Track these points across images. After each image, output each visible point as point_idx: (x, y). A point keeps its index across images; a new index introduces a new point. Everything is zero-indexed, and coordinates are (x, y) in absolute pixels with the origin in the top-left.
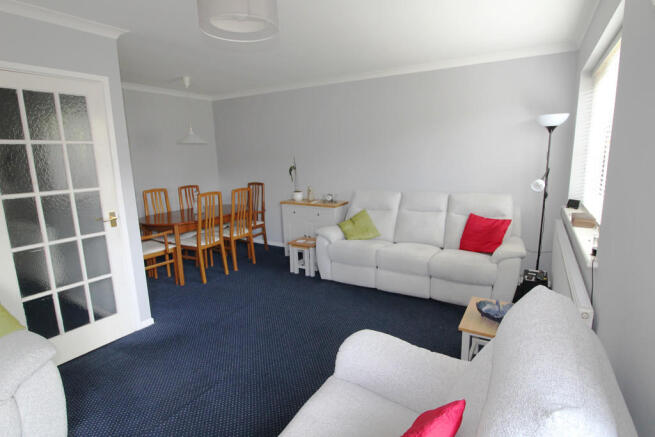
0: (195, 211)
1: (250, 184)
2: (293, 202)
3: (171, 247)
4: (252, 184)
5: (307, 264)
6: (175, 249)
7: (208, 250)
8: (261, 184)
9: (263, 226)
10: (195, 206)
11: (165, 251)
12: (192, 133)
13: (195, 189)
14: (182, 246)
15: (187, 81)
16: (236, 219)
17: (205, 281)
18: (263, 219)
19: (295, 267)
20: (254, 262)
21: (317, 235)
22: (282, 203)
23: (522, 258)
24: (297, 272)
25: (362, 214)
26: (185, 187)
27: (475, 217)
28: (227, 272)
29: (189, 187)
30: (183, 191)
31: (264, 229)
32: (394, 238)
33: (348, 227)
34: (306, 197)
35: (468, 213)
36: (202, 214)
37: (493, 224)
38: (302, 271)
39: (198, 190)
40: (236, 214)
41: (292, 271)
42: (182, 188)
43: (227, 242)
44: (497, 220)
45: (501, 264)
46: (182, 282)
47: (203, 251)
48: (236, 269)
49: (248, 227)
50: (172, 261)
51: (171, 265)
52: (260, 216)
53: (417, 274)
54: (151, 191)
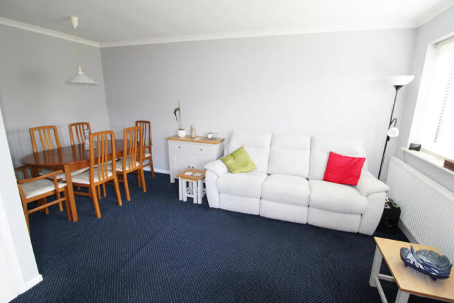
0: (87, 147)
1: (137, 122)
2: (177, 138)
3: (61, 186)
4: (140, 122)
5: (195, 193)
6: (66, 187)
7: (101, 185)
8: (149, 122)
9: (150, 158)
10: (87, 142)
11: (55, 191)
12: (81, 73)
13: (85, 127)
14: (73, 183)
15: (75, 21)
16: (128, 153)
17: (99, 216)
18: (150, 152)
19: (183, 196)
20: (145, 190)
21: (206, 170)
22: (168, 139)
23: (386, 192)
24: (185, 200)
25: (240, 150)
26: (75, 125)
27: (335, 155)
28: (121, 204)
29: (79, 124)
30: (74, 128)
31: (151, 161)
32: (268, 170)
33: (231, 161)
34: (189, 134)
35: (329, 152)
36: (95, 149)
37: (350, 162)
38: (190, 199)
39: (88, 127)
40: (128, 150)
41: (180, 199)
42: (73, 125)
43: (120, 175)
44: (354, 158)
45: (370, 197)
46: (75, 218)
47: (97, 187)
48: (129, 199)
49: (138, 160)
50: (63, 199)
51: (63, 202)
52: (147, 150)
53: (298, 205)
54: (39, 129)
